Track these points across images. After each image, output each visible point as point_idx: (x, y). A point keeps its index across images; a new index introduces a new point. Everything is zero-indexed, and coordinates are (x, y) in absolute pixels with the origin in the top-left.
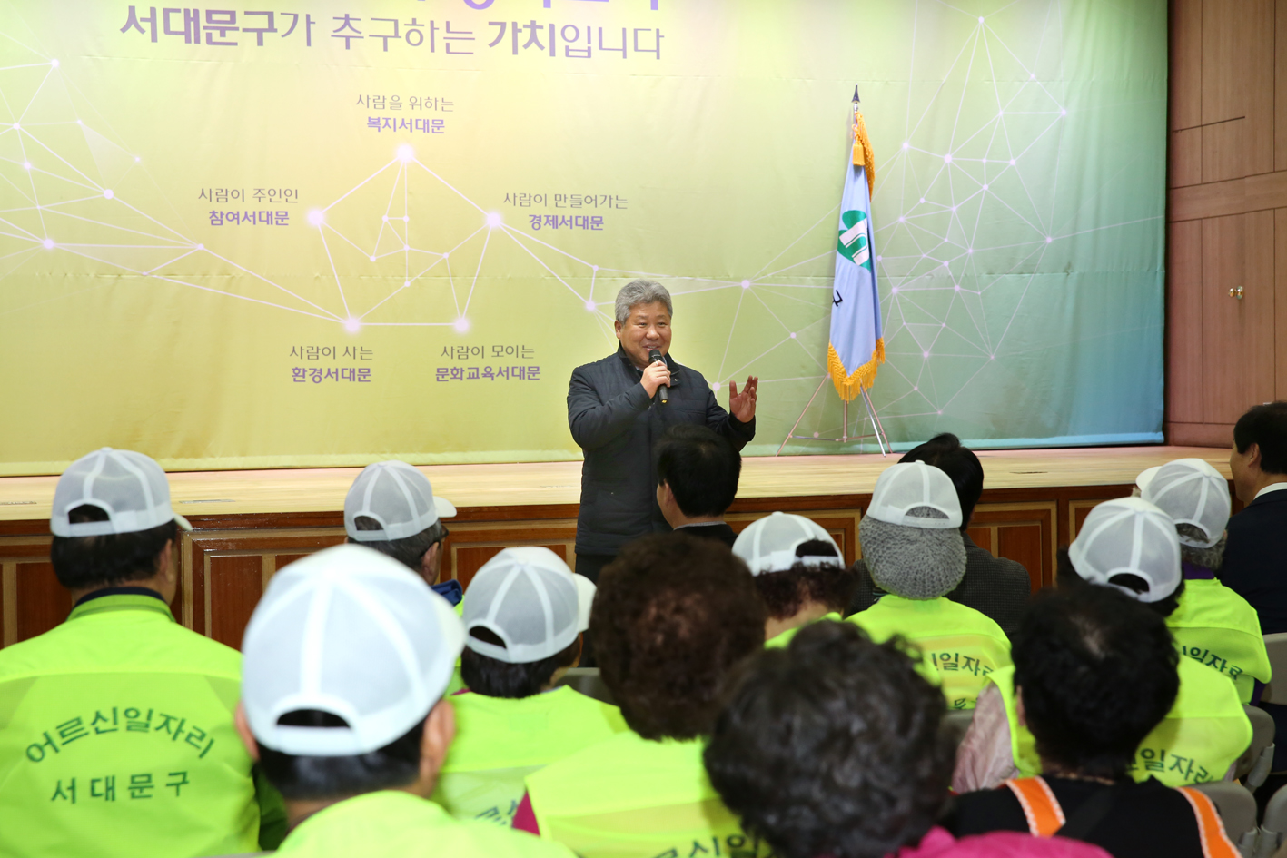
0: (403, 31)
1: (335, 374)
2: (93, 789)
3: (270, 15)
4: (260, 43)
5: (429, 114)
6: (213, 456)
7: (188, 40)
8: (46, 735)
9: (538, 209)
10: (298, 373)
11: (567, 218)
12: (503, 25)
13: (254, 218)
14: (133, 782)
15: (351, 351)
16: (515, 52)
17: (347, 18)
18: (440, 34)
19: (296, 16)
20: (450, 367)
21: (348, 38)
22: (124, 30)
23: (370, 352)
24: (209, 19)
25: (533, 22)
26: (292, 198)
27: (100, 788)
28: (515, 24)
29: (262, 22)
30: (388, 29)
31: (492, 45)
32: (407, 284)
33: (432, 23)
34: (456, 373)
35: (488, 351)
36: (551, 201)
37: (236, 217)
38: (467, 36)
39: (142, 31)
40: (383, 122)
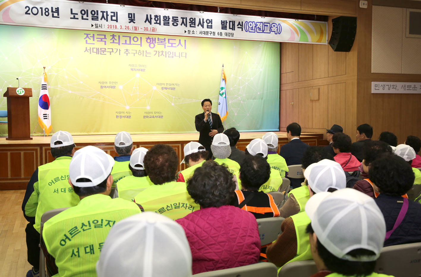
0: (137, 52)
1: (124, 117)
2: (61, 190)
3: (112, 49)
4: (110, 54)
5: (142, 68)
6: (101, 132)
7: (97, 54)
8: (52, 180)
9: (163, 86)
10: (117, 117)
11: (168, 88)
12: (157, 51)
13: (109, 87)
14: (69, 189)
15: (127, 112)
16: (159, 56)
17: (127, 50)
18: (145, 53)
19: (117, 49)
20: (146, 116)
21: (127, 54)
22: (85, 52)
23: (131, 113)
24: (101, 50)
25: (162, 51)
26: (116, 84)
27: (63, 190)
28: (159, 51)
29: (111, 50)
30: (135, 52)
31: (154, 55)
32: (138, 100)
33: (143, 51)
34: (147, 117)
35: (153, 113)
36: (165, 85)
37: (106, 87)
38: (150, 53)
39: (88, 52)
40: (134, 69)
